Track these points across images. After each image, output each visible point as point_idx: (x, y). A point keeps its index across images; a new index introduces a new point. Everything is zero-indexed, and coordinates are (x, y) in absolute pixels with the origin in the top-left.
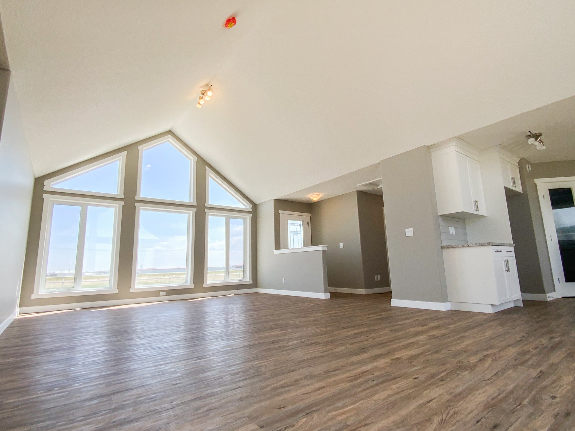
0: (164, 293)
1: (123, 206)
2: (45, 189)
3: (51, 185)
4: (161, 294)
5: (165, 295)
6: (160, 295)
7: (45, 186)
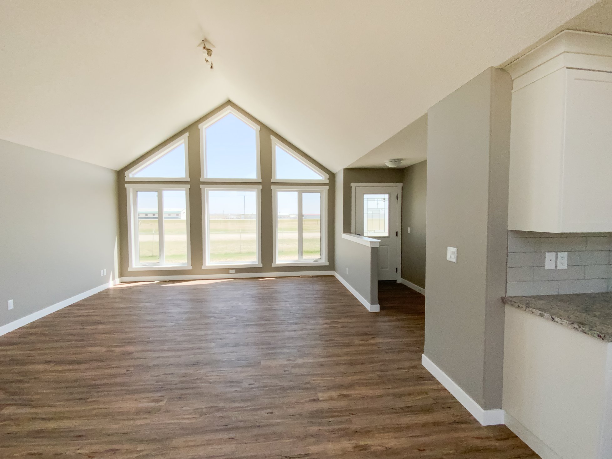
0: (234, 271)
1: (189, 189)
2: (126, 179)
3: (131, 175)
4: (231, 271)
5: (234, 272)
6: (230, 273)
7: (125, 177)
